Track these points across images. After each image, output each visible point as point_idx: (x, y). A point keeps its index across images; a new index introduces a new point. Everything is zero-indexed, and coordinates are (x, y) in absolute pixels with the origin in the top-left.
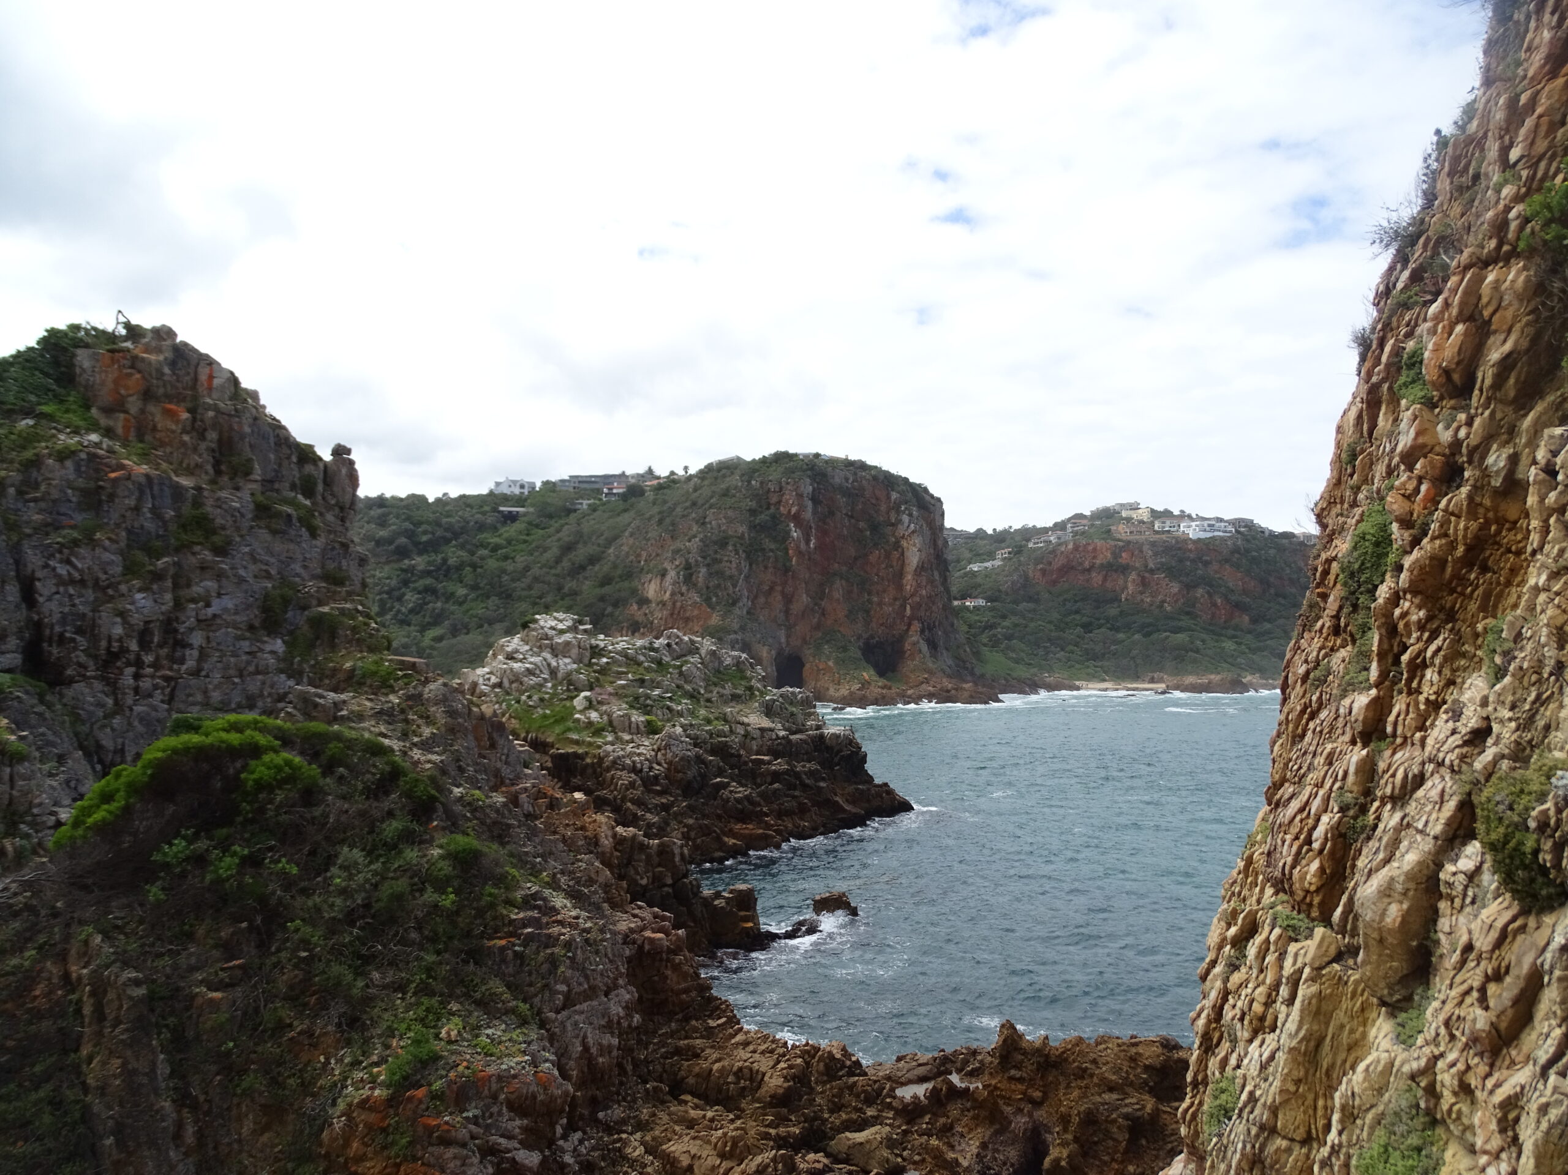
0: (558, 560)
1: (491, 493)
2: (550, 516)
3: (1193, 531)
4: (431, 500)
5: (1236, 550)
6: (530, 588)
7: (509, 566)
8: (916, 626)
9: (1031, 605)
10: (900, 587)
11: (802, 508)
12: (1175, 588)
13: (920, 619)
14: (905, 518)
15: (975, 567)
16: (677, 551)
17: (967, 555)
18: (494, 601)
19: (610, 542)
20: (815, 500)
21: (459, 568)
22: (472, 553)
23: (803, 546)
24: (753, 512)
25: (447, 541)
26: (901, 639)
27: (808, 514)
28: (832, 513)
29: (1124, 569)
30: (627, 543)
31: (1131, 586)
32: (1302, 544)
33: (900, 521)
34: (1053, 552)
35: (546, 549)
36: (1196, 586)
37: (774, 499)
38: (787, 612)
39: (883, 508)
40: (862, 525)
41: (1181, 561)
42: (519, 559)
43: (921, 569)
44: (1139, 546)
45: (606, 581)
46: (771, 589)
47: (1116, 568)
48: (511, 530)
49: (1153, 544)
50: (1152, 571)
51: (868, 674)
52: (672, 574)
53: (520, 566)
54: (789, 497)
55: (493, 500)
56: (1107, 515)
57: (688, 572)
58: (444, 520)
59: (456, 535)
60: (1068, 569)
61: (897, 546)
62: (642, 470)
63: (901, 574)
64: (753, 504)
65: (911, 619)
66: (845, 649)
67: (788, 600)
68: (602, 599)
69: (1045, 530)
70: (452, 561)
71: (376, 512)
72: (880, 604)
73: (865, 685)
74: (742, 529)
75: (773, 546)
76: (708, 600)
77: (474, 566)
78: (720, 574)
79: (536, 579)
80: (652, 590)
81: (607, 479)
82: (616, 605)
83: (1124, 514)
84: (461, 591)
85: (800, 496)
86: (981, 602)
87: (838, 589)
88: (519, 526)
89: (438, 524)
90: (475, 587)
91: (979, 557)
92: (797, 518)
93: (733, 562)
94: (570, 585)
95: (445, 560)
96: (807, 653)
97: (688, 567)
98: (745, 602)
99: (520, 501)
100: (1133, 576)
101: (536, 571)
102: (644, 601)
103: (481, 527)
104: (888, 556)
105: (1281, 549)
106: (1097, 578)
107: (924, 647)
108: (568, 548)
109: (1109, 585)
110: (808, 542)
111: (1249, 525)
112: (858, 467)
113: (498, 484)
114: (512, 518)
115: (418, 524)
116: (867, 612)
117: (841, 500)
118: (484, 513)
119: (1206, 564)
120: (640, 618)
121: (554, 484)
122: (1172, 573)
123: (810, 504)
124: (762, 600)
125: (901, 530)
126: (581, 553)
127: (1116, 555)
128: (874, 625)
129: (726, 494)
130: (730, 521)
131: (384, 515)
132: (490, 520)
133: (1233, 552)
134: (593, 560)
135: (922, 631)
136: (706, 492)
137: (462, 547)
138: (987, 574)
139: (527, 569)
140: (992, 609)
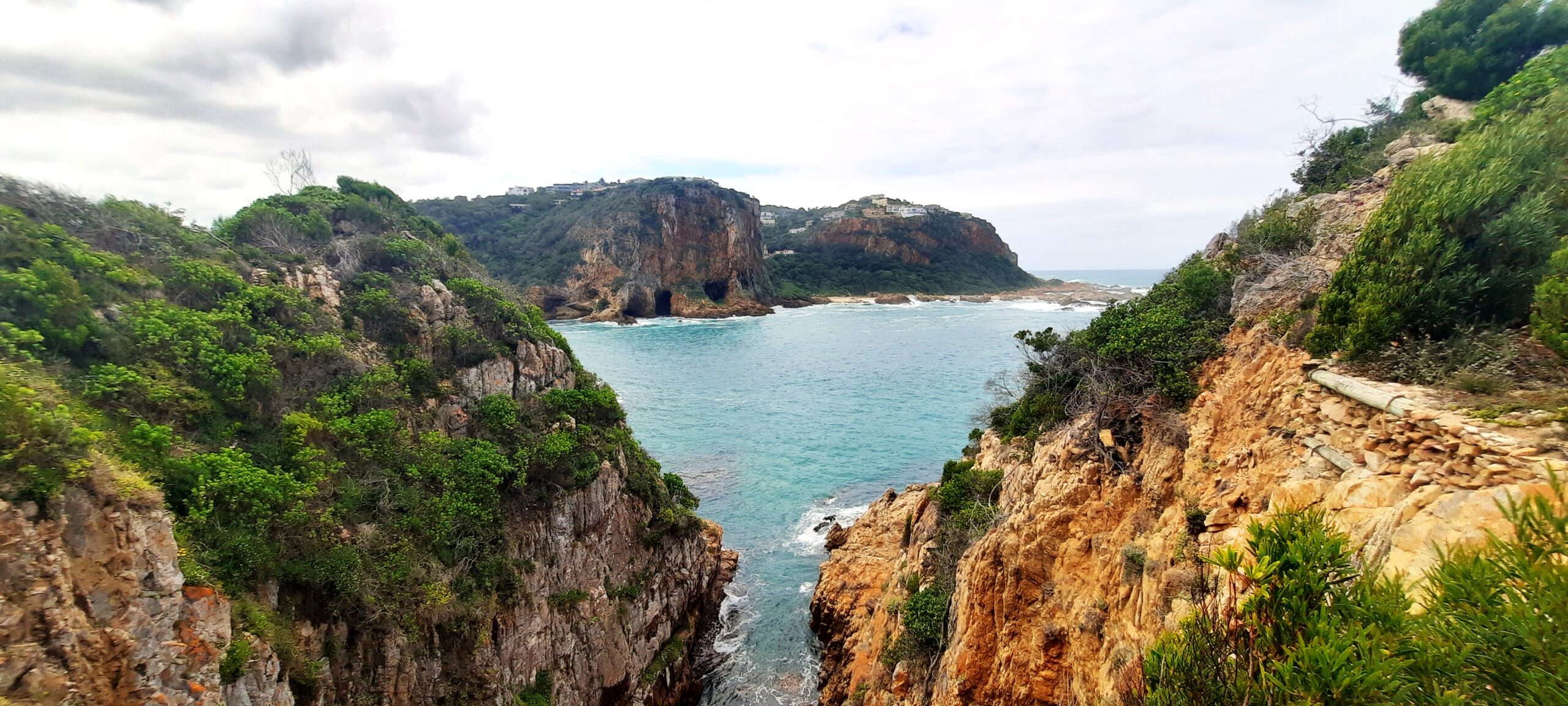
0: (540, 238)
1: (507, 195)
2: (540, 209)
3: (905, 213)
4: (469, 199)
5: (926, 223)
6: (524, 253)
7: (513, 240)
8: (735, 273)
9: (817, 254)
10: (726, 253)
11: (669, 211)
12: (892, 244)
13: (737, 270)
14: (729, 215)
15: (793, 231)
16: (600, 236)
17: (791, 223)
18: (503, 261)
19: (569, 227)
20: (677, 206)
21: (485, 241)
22: (492, 233)
23: (670, 232)
24: (642, 213)
25: (478, 225)
26: (727, 280)
27: (673, 214)
28: (687, 213)
29: (868, 234)
30: (577, 228)
31: (870, 242)
32: (963, 219)
33: (726, 216)
34: (831, 224)
35: (535, 230)
36: (903, 243)
37: (654, 205)
38: (662, 268)
39: (717, 209)
40: (705, 219)
41: (896, 229)
42: (519, 236)
43: (737, 242)
44: (875, 221)
45: (563, 251)
46: (652, 256)
47: (863, 233)
48: (518, 218)
49: (882, 220)
50: (881, 235)
51: (706, 301)
52: (597, 248)
53: (519, 241)
54: (662, 204)
55: (508, 198)
56: (866, 202)
57: (606, 248)
58: (476, 213)
59: (483, 222)
60: (839, 233)
61: (724, 230)
62: (596, 180)
63: (726, 245)
64: (643, 209)
65: (732, 270)
66: (693, 287)
67: (662, 261)
68: (561, 261)
69: (835, 209)
70: (480, 238)
71: (434, 209)
72: (715, 262)
73: (702, 307)
74: (637, 222)
75: (653, 232)
76: (616, 263)
77: (493, 241)
78: (623, 248)
79: (528, 248)
80: (587, 257)
81: (575, 185)
82: (568, 265)
83: (874, 202)
84: (486, 256)
85: (668, 204)
86: (791, 252)
87: (691, 255)
88: (520, 216)
89: (472, 215)
90: (493, 253)
91: (797, 224)
92: (666, 217)
93: (631, 241)
94: (546, 252)
95: (476, 238)
96: (673, 290)
97: (606, 244)
98: (638, 263)
99: (522, 199)
100: (871, 238)
101: (527, 244)
102: (583, 263)
103: (498, 216)
104: (719, 236)
105: (952, 222)
106: (853, 239)
107: (739, 284)
108: (545, 230)
109: (859, 243)
110: (673, 229)
111: (937, 209)
112: (702, 185)
113: (511, 189)
114: (517, 210)
115: (458, 216)
116: (707, 266)
117: (693, 206)
118: (500, 208)
119: (910, 231)
120: (581, 272)
121: (544, 189)
122: (891, 236)
123: (674, 209)
124: (648, 262)
125: (727, 221)
126: (552, 234)
127: (863, 226)
128: (711, 273)
129: (628, 202)
130: (630, 218)
131: (439, 211)
132: (504, 212)
133: (924, 225)
134: (558, 239)
135: (738, 276)
136: (617, 201)
137: (486, 229)
138: (797, 236)
139: (523, 242)
140: (795, 256)
